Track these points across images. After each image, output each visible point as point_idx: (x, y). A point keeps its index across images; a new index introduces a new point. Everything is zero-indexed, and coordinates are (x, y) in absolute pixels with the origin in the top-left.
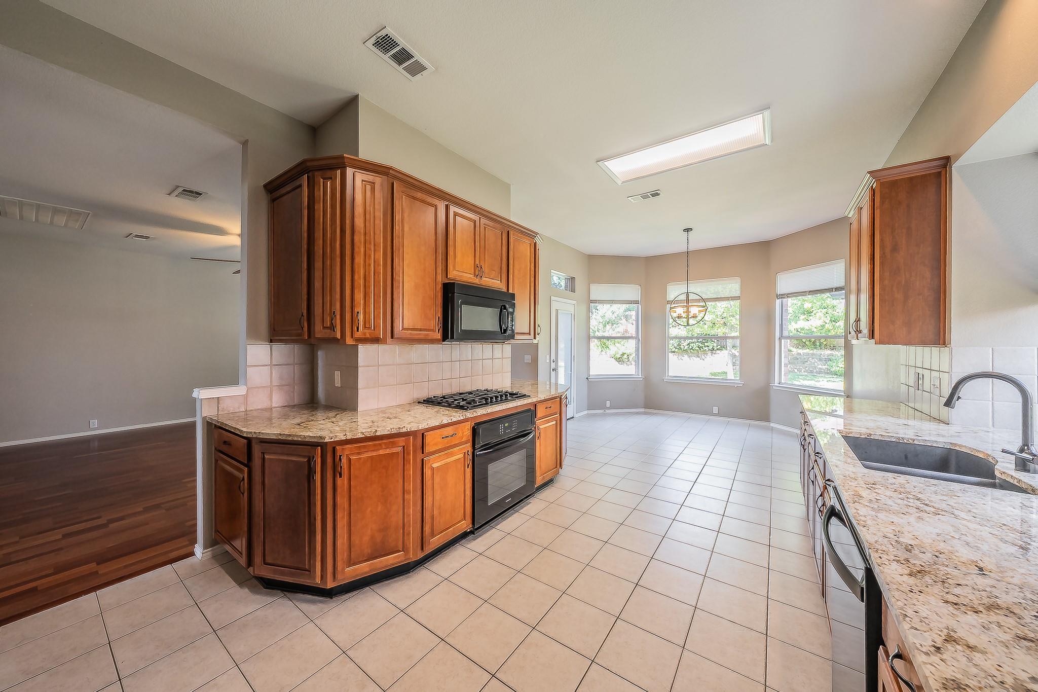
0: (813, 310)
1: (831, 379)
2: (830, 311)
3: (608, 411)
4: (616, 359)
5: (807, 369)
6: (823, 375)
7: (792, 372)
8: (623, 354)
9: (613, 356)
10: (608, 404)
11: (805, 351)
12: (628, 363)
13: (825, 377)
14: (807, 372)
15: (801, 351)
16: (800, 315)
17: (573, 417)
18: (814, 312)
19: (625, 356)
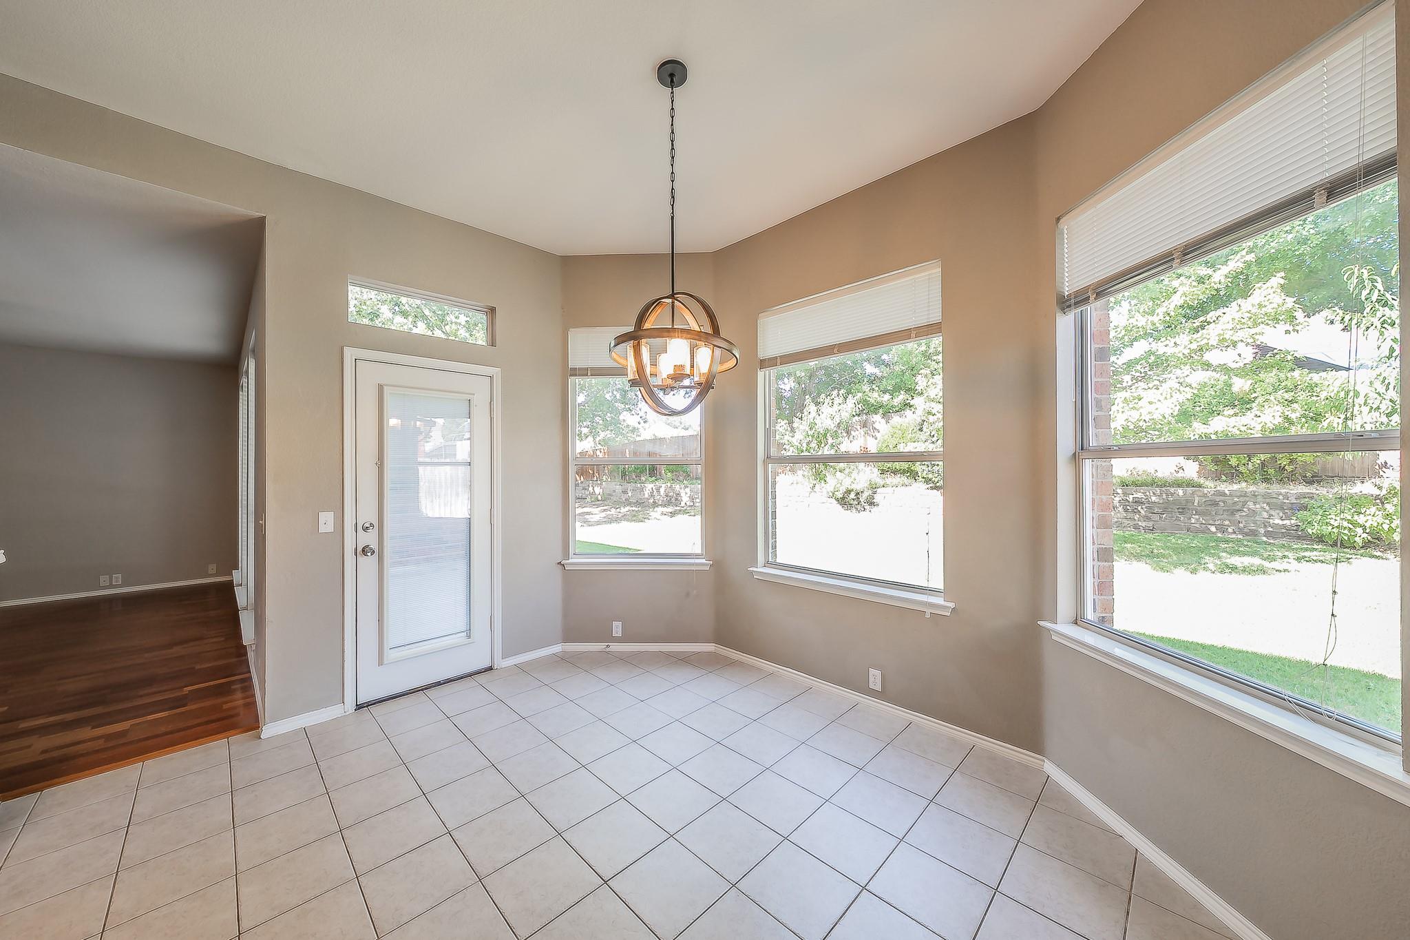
0: (1254, 395)
1: (1307, 554)
2: (1302, 396)
3: (616, 647)
4: (837, 500)
5: (1241, 525)
6: (1284, 541)
7: (1203, 532)
8: (849, 492)
9: (831, 494)
10: (617, 629)
11: (1235, 487)
12: (859, 507)
13: (1290, 548)
14: (1241, 531)
15: (1226, 488)
16: (1221, 408)
17: (490, 669)
18: (1260, 400)
19: (852, 495)
